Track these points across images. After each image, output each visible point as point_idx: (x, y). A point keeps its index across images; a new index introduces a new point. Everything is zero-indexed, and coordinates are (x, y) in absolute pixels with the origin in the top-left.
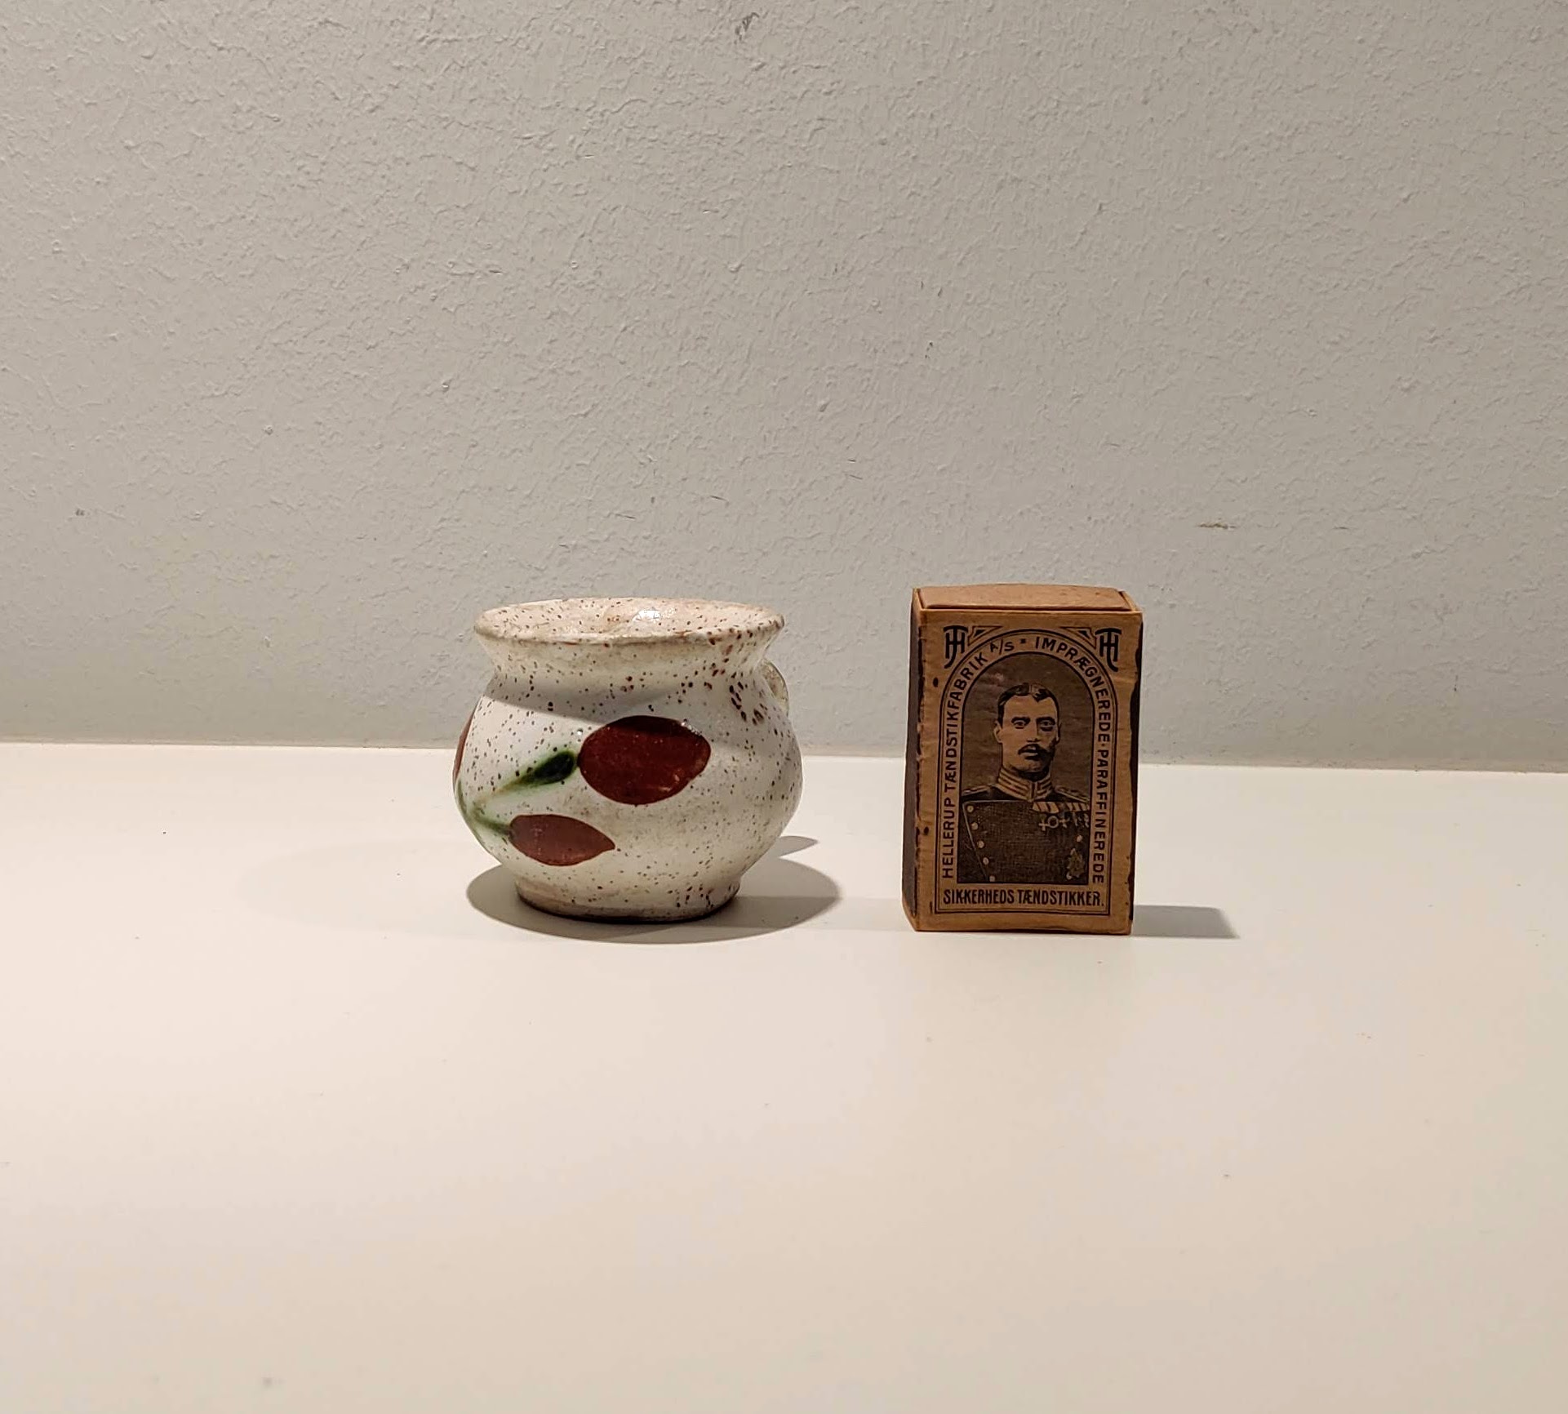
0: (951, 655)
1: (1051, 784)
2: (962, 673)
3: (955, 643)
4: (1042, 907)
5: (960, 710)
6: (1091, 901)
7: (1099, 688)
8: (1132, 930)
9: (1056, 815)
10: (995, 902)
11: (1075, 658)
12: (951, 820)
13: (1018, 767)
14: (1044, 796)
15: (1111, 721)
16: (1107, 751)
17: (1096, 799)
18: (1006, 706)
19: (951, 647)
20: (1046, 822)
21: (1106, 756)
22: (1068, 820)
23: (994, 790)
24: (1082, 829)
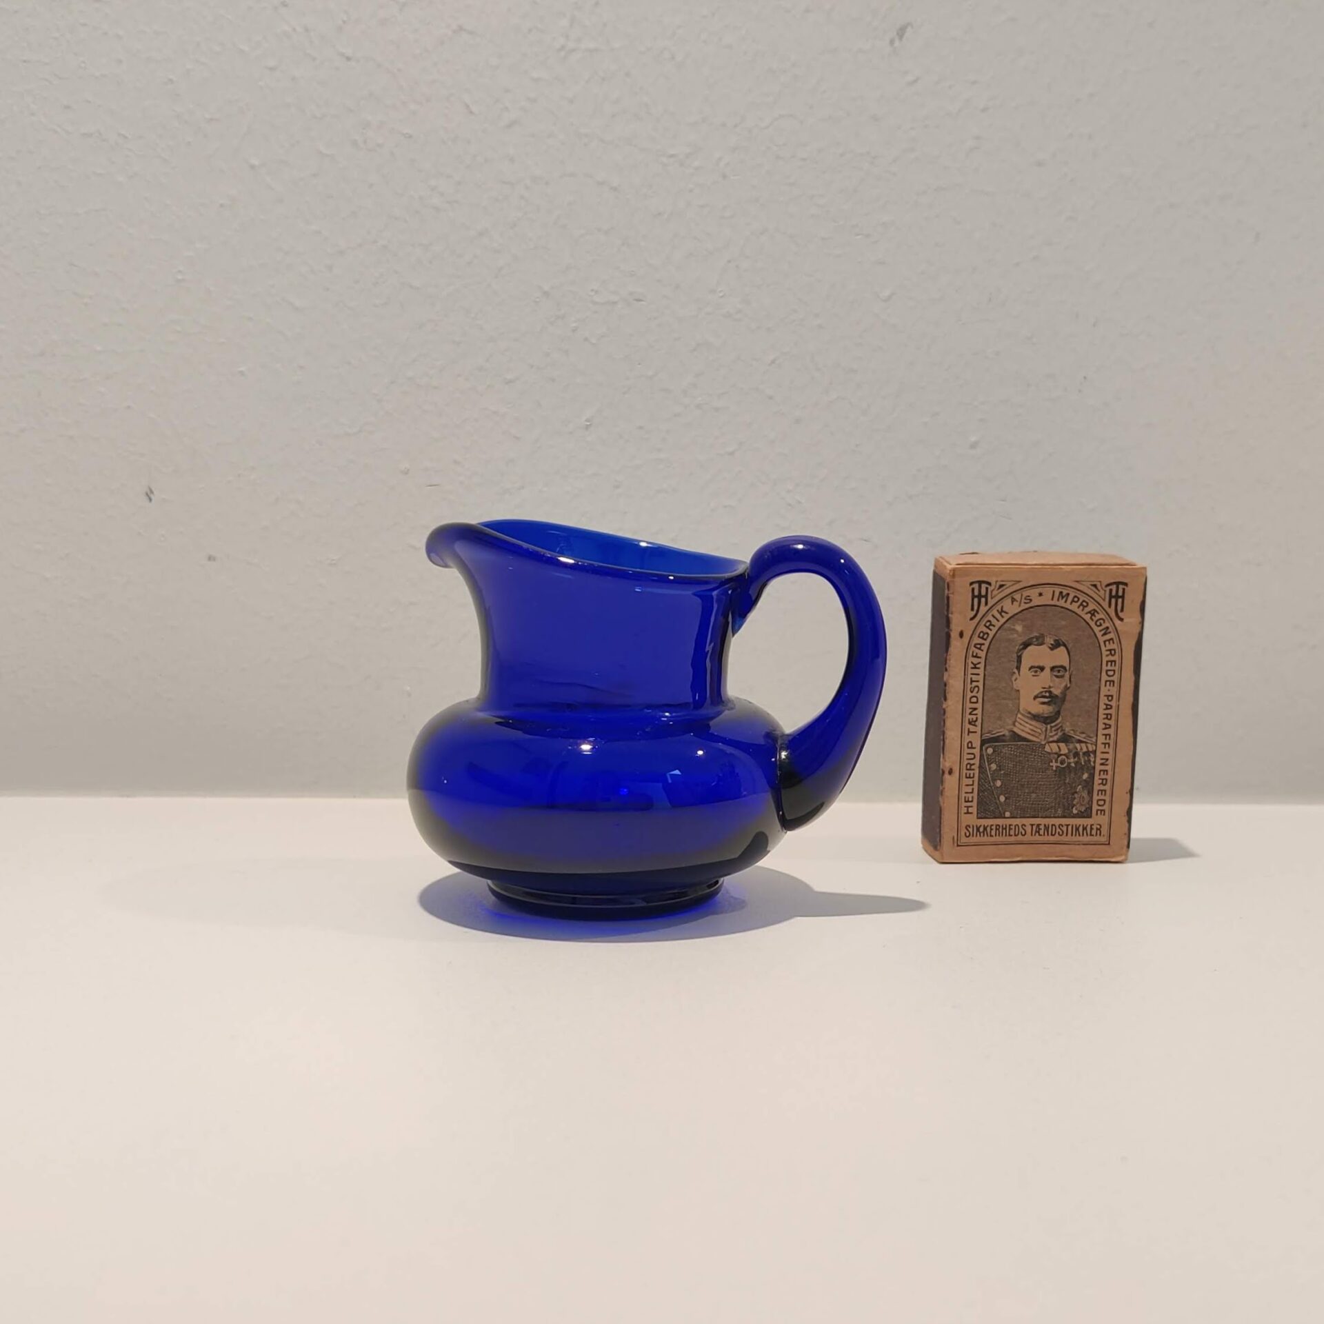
0: (976, 608)
1: (1061, 726)
2: (985, 625)
3: (980, 596)
4: (1051, 838)
5: (982, 661)
6: (1094, 832)
7: (1108, 637)
8: (1128, 858)
9: (1064, 755)
10: (1010, 835)
11: (1087, 609)
13: (1033, 712)
14: (1055, 738)
15: (1116, 668)
16: (1112, 696)
18: (1024, 655)
19: (976, 600)
20: (1056, 762)
21: (1110, 701)
22: (1076, 759)
23: (1011, 733)
24: (1088, 767)
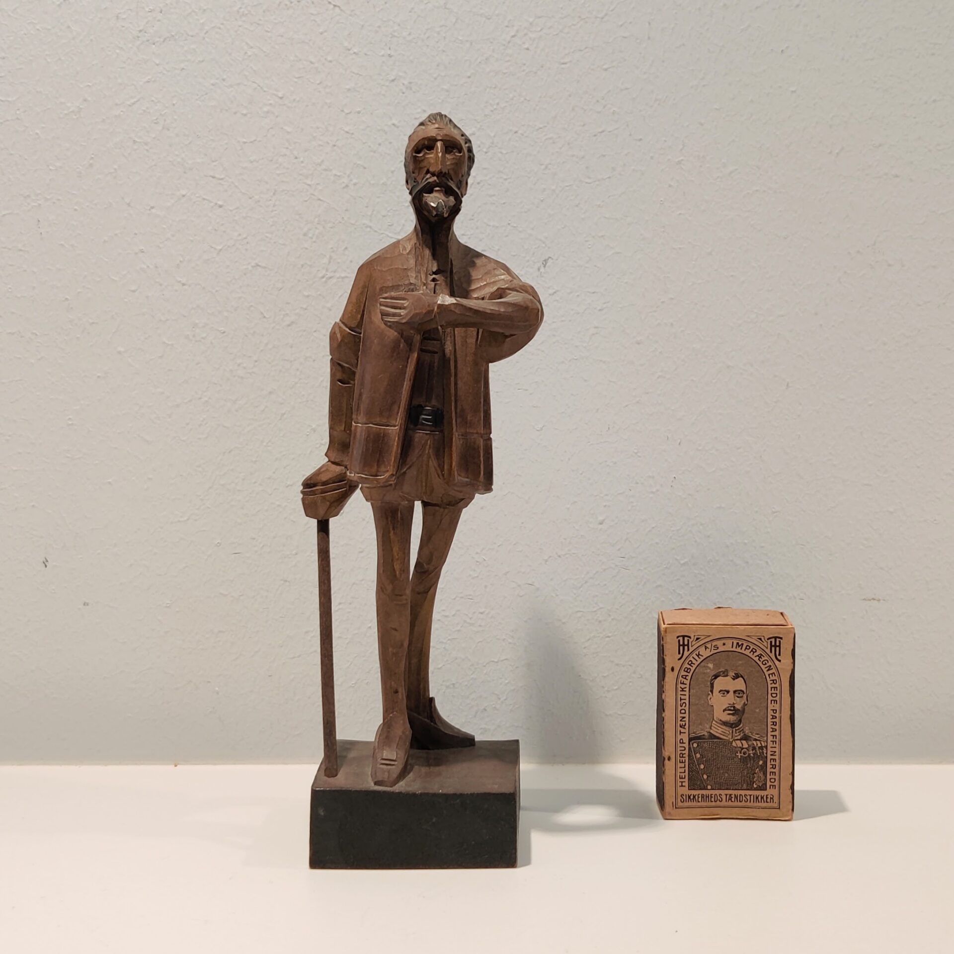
0: (681, 652)
1: (743, 730)
2: (688, 663)
3: (684, 645)
4: (739, 804)
5: (687, 686)
6: (769, 800)
7: (771, 672)
8: (794, 818)
9: (746, 748)
10: (711, 802)
12: (683, 752)
13: (723, 720)
14: (739, 737)
15: (778, 692)
16: (776, 710)
17: (770, 738)
18: (715, 683)
19: (681, 648)
20: (740, 753)
21: (775, 713)
22: (754, 751)
23: (709, 734)
24: (762, 757)
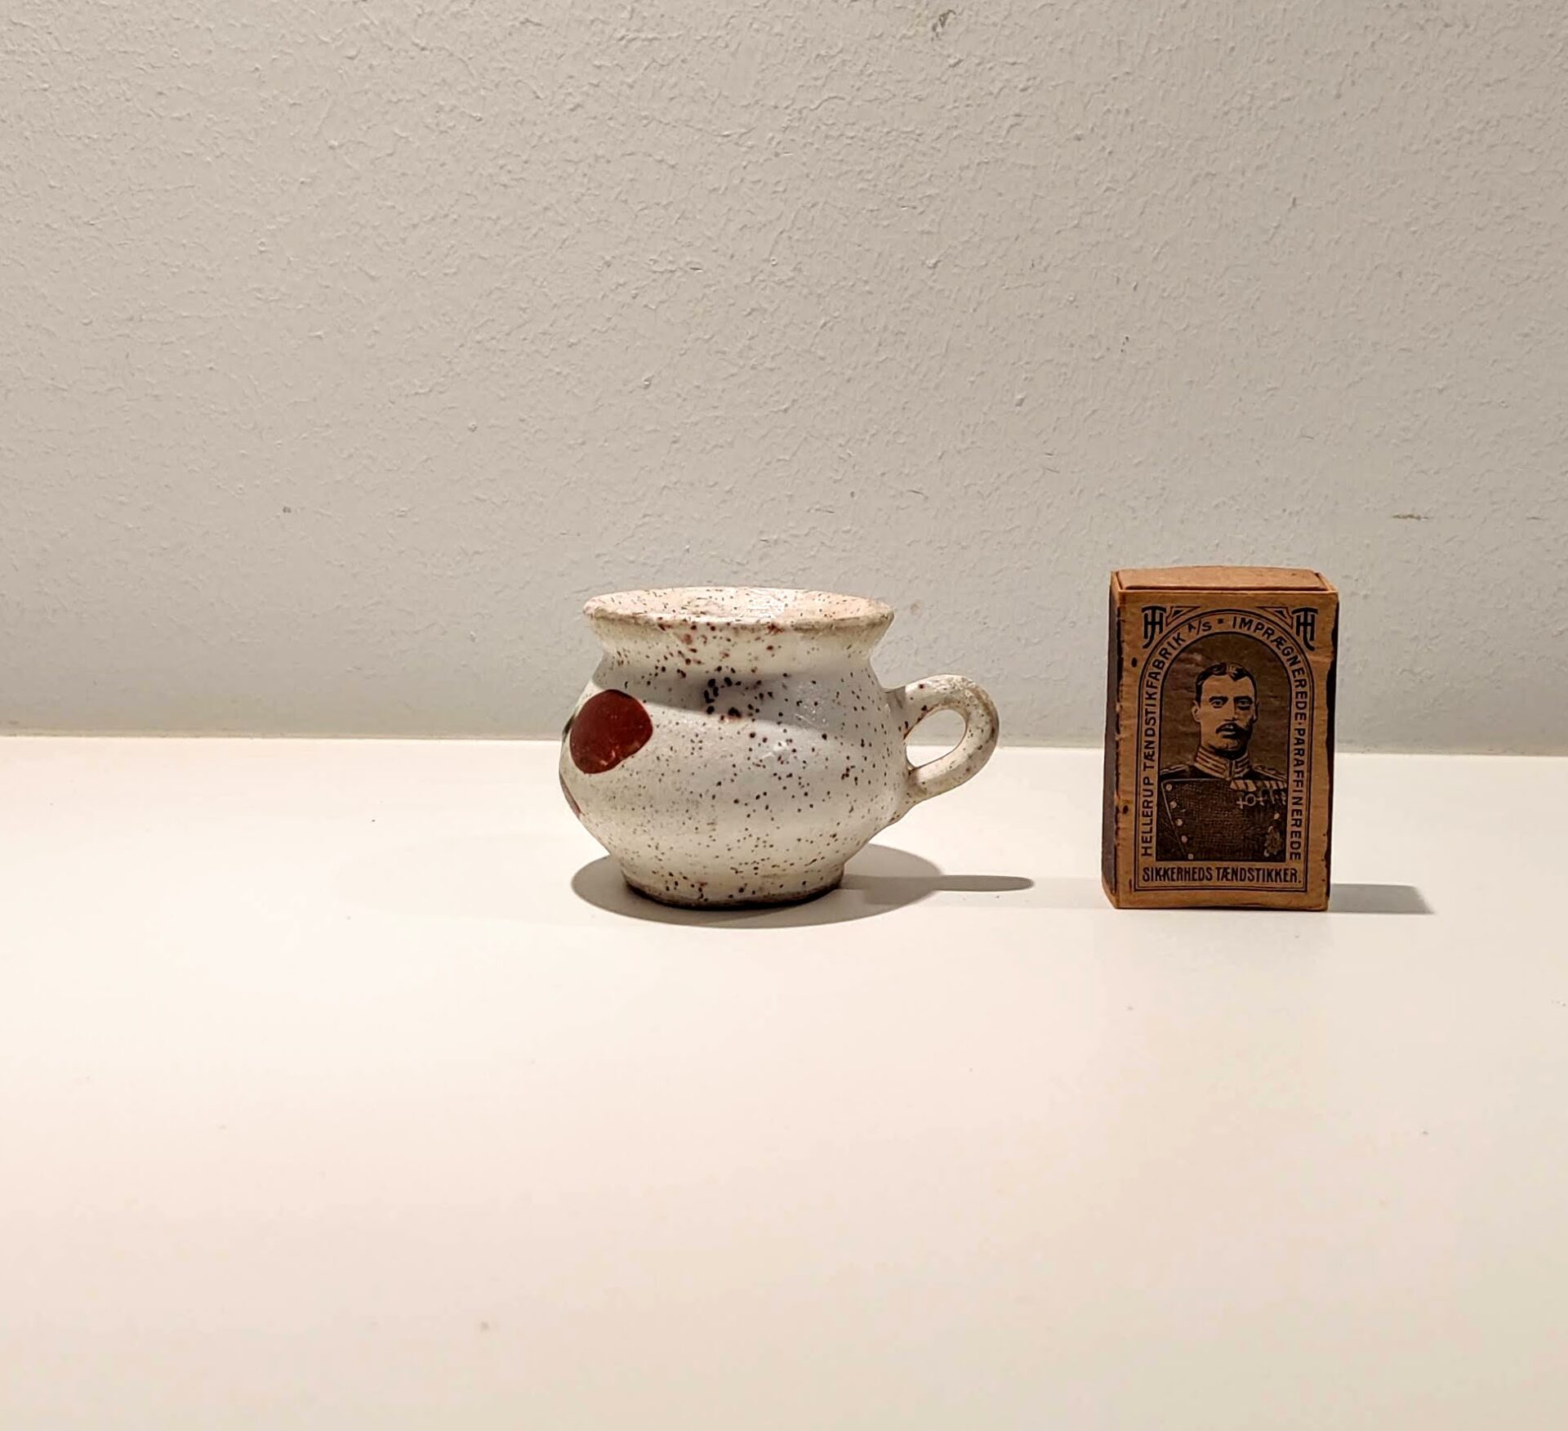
0: (1149, 634)
1: (1248, 762)
2: (1160, 653)
3: (1153, 623)
4: (1241, 884)
5: (1159, 691)
7: (1296, 667)
9: (1253, 793)
10: (1194, 880)
11: (1273, 638)
12: (1149, 799)
13: (1217, 745)
14: (1241, 775)
15: (1308, 700)
16: (1304, 730)
17: (1293, 777)
18: (1204, 685)
19: (1150, 627)
20: (1243, 800)
21: (1301, 735)
22: (1266, 798)
23: (1192, 769)
24: (1279, 807)
